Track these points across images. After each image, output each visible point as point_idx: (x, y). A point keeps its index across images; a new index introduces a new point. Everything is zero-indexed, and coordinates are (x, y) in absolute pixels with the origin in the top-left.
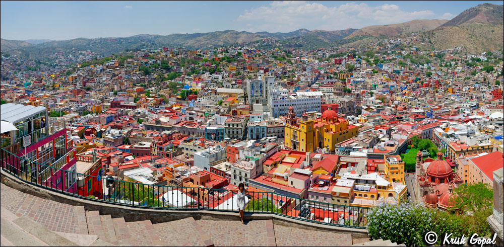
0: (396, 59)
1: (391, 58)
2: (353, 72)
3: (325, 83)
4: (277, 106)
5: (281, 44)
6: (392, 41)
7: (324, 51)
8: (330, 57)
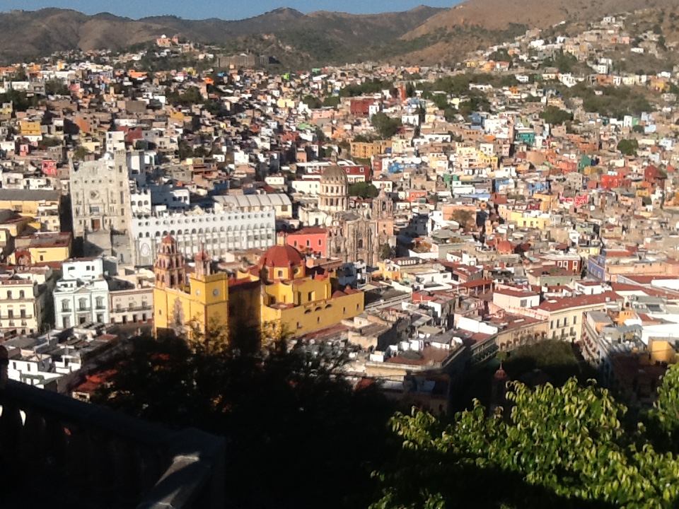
0: (539, 99)
1: (524, 96)
2: (395, 138)
3: (310, 171)
4: (147, 235)
5: (211, 56)
6: (538, 44)
7: (329, 77)
8: (342, 92)
